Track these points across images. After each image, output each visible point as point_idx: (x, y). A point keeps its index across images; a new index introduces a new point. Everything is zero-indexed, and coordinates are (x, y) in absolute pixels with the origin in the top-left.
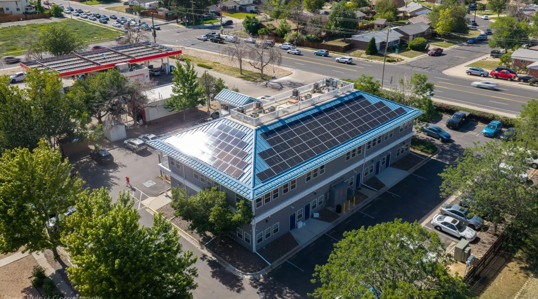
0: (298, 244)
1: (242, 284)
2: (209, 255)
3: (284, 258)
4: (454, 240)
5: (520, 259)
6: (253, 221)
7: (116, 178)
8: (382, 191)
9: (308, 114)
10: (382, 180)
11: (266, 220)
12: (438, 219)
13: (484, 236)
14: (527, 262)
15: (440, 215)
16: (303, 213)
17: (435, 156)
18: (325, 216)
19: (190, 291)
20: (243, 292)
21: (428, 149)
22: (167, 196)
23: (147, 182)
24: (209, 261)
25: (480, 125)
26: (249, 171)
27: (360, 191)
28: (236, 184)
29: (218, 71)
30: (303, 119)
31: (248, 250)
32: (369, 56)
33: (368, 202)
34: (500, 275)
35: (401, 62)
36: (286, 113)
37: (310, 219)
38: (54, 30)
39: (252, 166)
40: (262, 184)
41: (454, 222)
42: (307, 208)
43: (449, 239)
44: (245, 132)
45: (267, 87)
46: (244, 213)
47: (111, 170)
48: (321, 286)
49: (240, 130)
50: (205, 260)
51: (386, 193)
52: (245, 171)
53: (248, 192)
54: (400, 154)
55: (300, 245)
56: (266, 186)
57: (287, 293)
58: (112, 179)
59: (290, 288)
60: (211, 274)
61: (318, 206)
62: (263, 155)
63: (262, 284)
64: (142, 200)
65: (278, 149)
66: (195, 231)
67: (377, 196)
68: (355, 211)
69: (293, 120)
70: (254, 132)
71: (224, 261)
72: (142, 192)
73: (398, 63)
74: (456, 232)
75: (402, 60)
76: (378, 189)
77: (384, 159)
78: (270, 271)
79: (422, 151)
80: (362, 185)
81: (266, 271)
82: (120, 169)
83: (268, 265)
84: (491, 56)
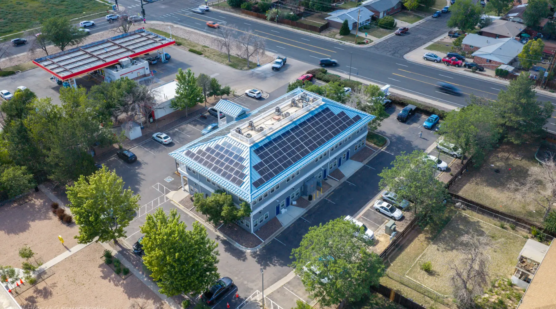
0: (282, 226)
1: (246, 256)
2: (221, 236)
3: (273, 237)
4: (388, 218)
5: (427, 231)
6: (251, 214)
7: (142, 174)
8: (342, 180)
9: (288, 129)
10: (343, 171)
11: (260, 212)
12: (378, 204)
13: (408, 215)
14: (431, 234)
15: (380, 201)
16: (285, 203)
17: (384, 148)
18: (301, 203)
19: (216, 265)
20: (246, 261)
21: (379, 142)
22: (185, 190)
23: (167, 178)
24: (221, 240)
25: (424, 116)
26: (247, 181)
27: (326, 181)
28: (239, 191)
29: (208, 57)
30: (284, 135)
31: (248, 233)
32: (342, 36)
33: (331, 191)
34: (412, 243)
35: (370, 44)
36: (271, 130)
37: (290, 206)
38: (56, 23)
39: (249, 176)
40: (256, 190)
41: (388, 206)
42: (288, 200)
43: (384, 218)
44: (243, 149)
45: (253, 76)
46: (245, 211)
47: (137, 168)
48: (295, 261)
49: (238, 147)
50: (219, 240)
51: (345, 182)
52: (244, 181)
53: (247, 197)
54: (358, 148)
55: (283, 226)
56: (260, 192)
57: (275, 260)
58: (139, 175)
59: (277, 257)
60: (224, 249)
61: (295, 196)
62: (256, 167)
63: (258, 255)
64: (166, 194)
65: (266, 162)
66: (212, 221)
67: (338, 185)
68: (322, 198)
69: (277, 135)
70: (249, 149)
71: (232, 240)
72: (165, 187)
73: (368, 45)
74: (389, 213)
75: (372, 41)
76: (339, 179)
77: (345, 155)
78: (263, 246)
79: (375, 144)
80: (328, 177)
81: (261, 246)
82: (143, 166)
83: (262, 242)
84: (449, 35)
